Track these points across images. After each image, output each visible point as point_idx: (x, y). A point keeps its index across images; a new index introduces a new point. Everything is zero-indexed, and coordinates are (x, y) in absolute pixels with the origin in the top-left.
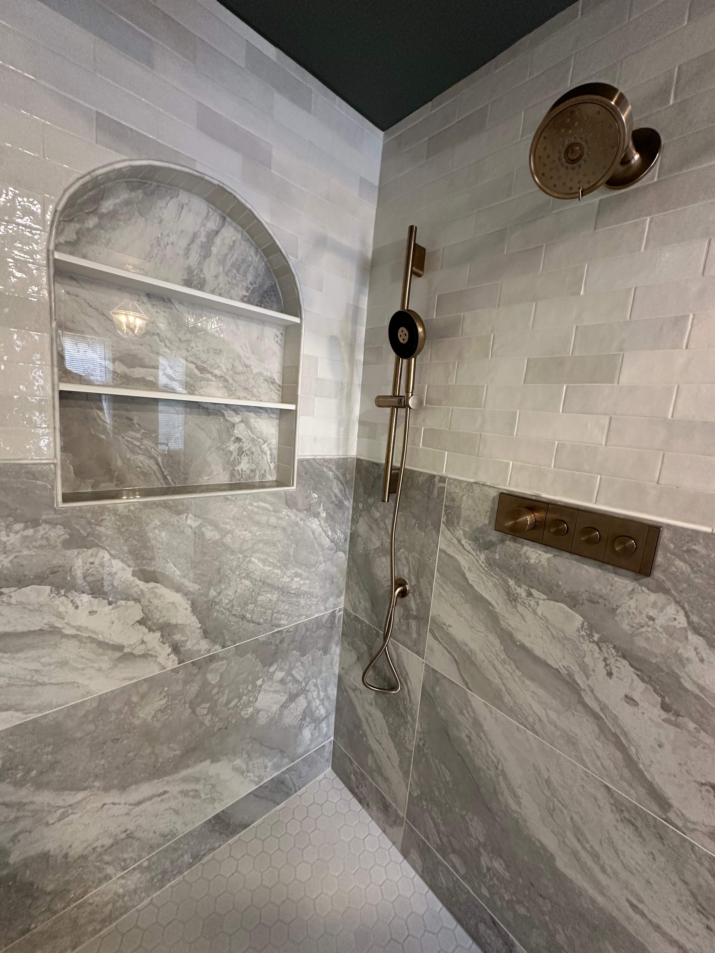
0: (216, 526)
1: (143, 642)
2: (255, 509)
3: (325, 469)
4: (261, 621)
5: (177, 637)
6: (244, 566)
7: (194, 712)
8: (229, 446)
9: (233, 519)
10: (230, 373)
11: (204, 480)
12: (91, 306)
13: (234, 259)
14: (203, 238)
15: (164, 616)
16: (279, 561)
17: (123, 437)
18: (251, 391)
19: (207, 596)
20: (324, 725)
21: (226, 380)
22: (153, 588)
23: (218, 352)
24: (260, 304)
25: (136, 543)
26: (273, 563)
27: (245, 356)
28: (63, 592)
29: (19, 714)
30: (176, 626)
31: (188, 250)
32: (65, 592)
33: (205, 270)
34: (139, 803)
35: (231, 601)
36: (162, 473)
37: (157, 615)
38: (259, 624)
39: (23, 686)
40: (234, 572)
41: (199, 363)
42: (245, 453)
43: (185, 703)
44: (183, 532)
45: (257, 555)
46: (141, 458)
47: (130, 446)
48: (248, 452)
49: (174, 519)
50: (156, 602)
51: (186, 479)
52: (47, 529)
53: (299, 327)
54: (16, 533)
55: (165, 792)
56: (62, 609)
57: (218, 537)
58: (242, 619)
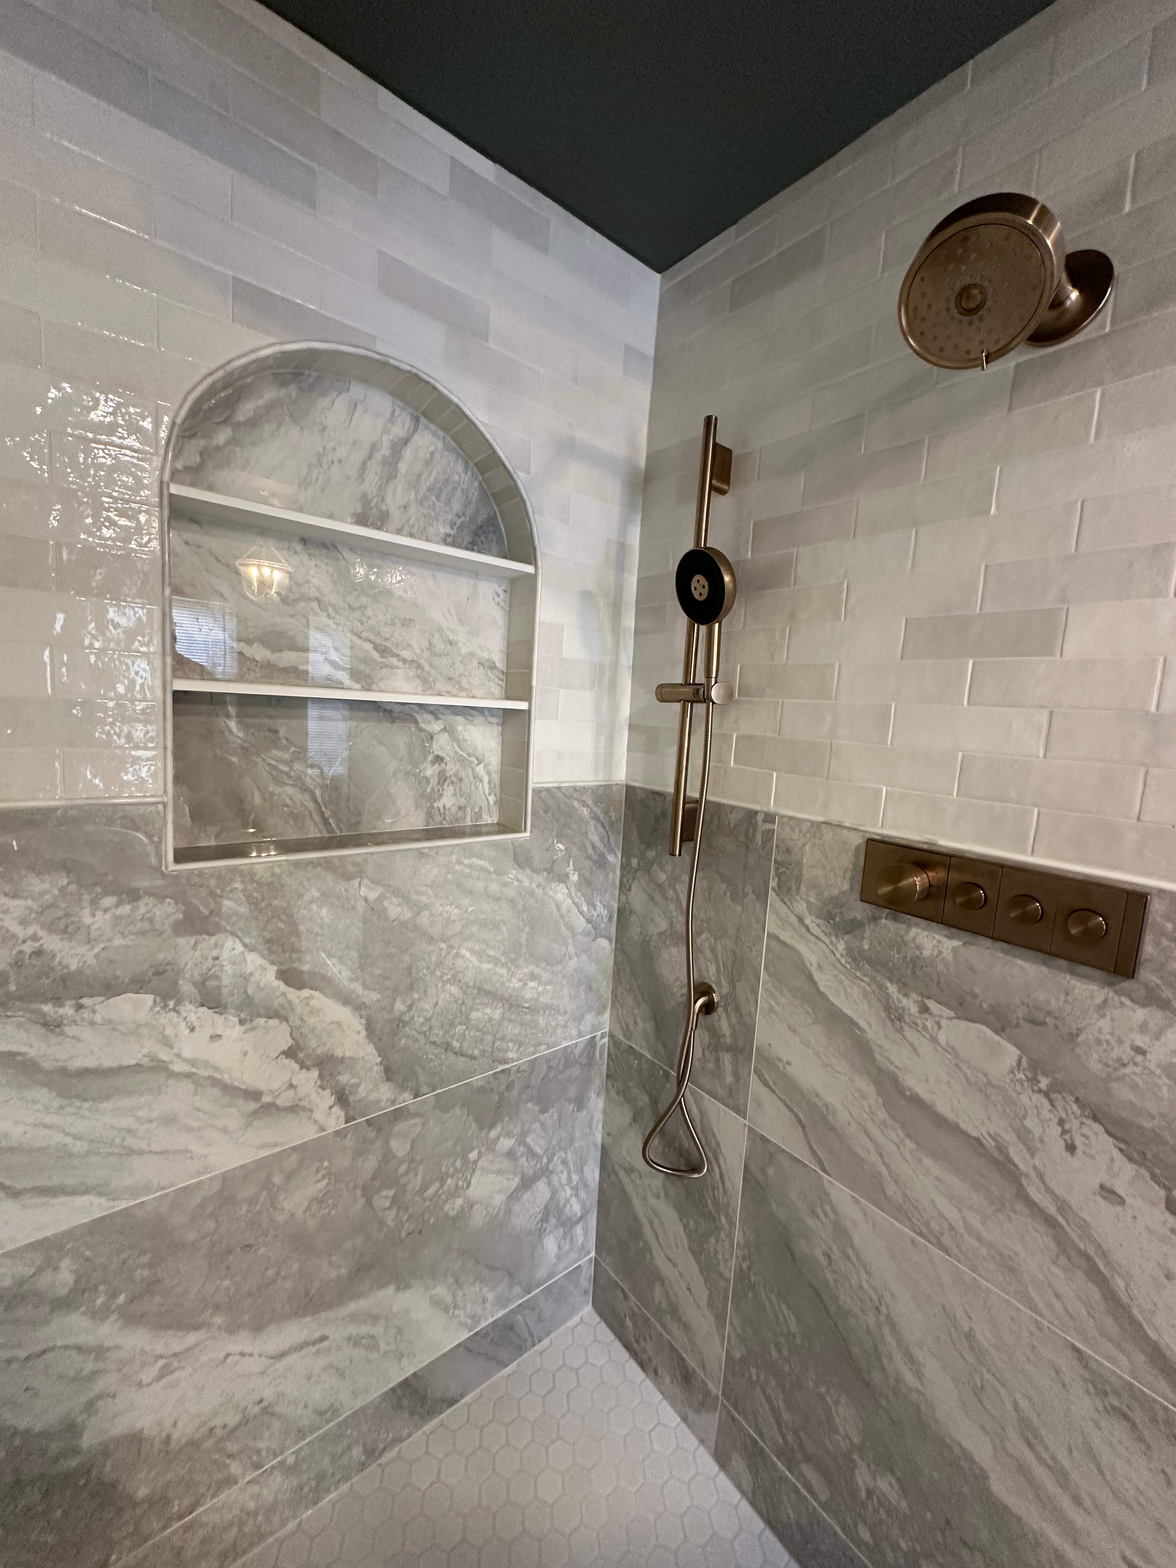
0: (406, 899)
1: (291, 1086)
2: (467, 870)
3: (575, 803)
4: (476, 1052)
5: (344, 1078)
6: (449, 962)
7: (369, 1203)
8: (425, 769)
9: (431, 887)
10: (426, 654)
11: (387, 824)
12: (218, 561)
13: (432, 479)
14: (385, 451)
15: (324, 1044)
16: (504, 954)
17: (264, 760)
18: (459, 683)
19: (391, 1010)
20: (579, 1230)
21: (419, 667)
22: (307, 998)
23: (407, 623)
24: (471, 547)
25: (283, 926)
26: (494, 957)
27: (448, 628)
28: (171, 1004)
29: (102, 1201)
30: (342, 1060)
31: (363, 467)
32: (176, 1005)
33: (389, 499)
34: (282, 1355)
35: (427, 1020)
36: (322, 814)
37: (313, 1043)
38: (472, 1058)
39: (109, 1155)
40: (432, 973)
41: (379, 641)
42: (448, 781)
43: (355, 1187)
44: (354, 908)
45: (470, 944)
46: (290, 790)
47: (274, 772)
48: (454, 779)
49: (341, 887)
50: (311, 1021)
51: (358, 824)
52: (151, 906)
53: (532, 579)
54: (106, 911)
55: (324, 1338)
56: (169, 1032)
57: (408, 915)
58: (446, 1050)
